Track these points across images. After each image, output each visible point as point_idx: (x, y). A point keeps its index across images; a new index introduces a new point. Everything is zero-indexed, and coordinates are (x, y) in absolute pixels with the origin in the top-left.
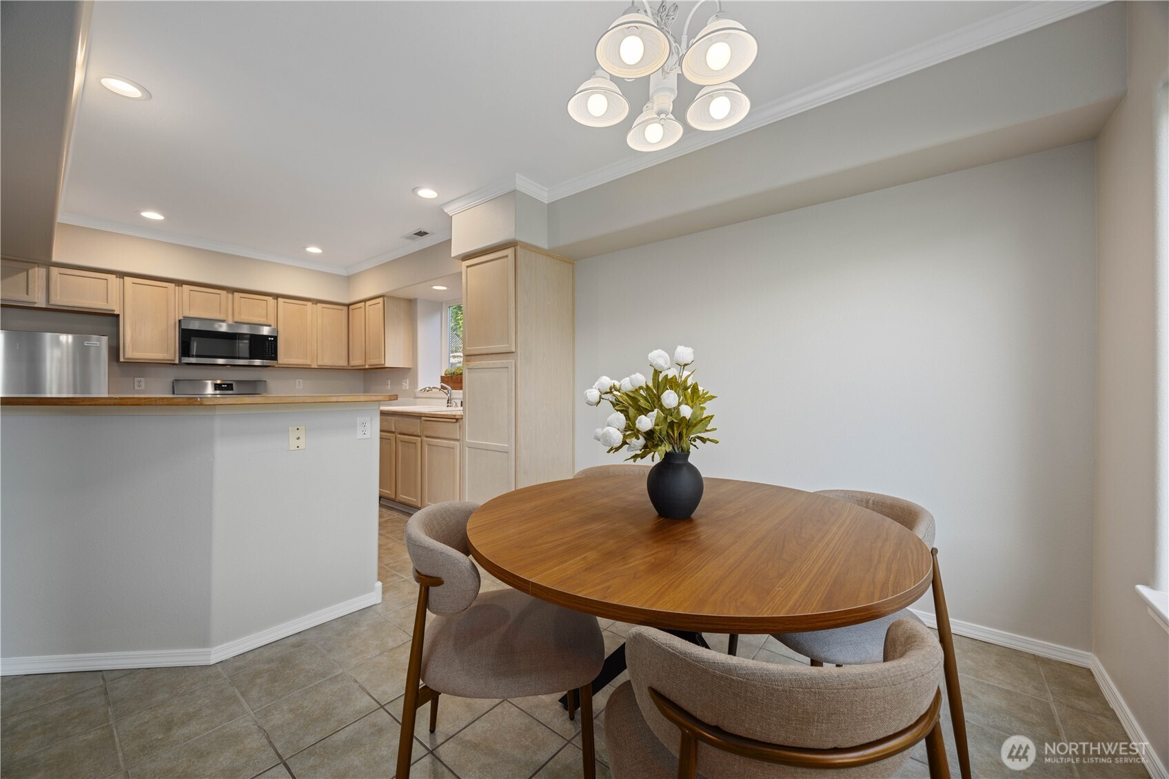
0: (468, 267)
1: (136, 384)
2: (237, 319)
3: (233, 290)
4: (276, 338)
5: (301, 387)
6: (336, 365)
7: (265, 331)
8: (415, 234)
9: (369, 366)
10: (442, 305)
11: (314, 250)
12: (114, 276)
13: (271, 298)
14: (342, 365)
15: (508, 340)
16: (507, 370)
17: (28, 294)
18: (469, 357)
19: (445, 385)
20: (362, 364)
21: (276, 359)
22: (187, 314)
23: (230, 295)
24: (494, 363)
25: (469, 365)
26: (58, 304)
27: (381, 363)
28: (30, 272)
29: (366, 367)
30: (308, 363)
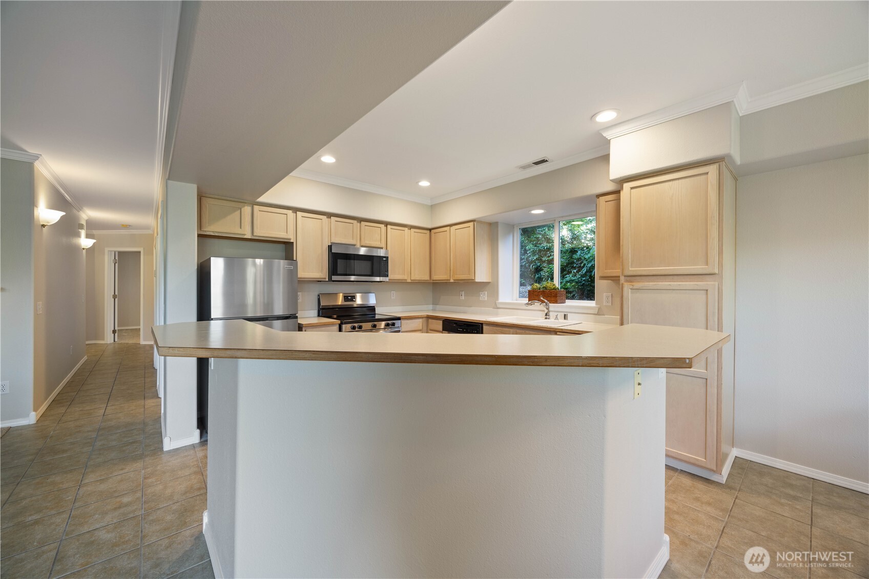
0: (632, 188)
2: (361, 244)
3: (360, 220)
4: (387, 258)
5: (394, 298)
6: (423, 279)
7: (381, 253)
8: (533, 163)
9: (454, 280)
10: (514, 228)
11: (424, 183)
12: (291, 211)
13: (383, 225)
14: (426, 279)
15: (707, 264)
16: (704, 292)
17: (241, 228)
18: (632, 278)
19: (542, 298)
20: (446, 279)
21: (388, 276)
22: (333, 241)
23: (359, 224)
24: (680, 285)
25: (633, 285)
26: (258, 235)
27: (471, 278)
28: (242, 209)
29: (451, 281)
30: (406, 278)
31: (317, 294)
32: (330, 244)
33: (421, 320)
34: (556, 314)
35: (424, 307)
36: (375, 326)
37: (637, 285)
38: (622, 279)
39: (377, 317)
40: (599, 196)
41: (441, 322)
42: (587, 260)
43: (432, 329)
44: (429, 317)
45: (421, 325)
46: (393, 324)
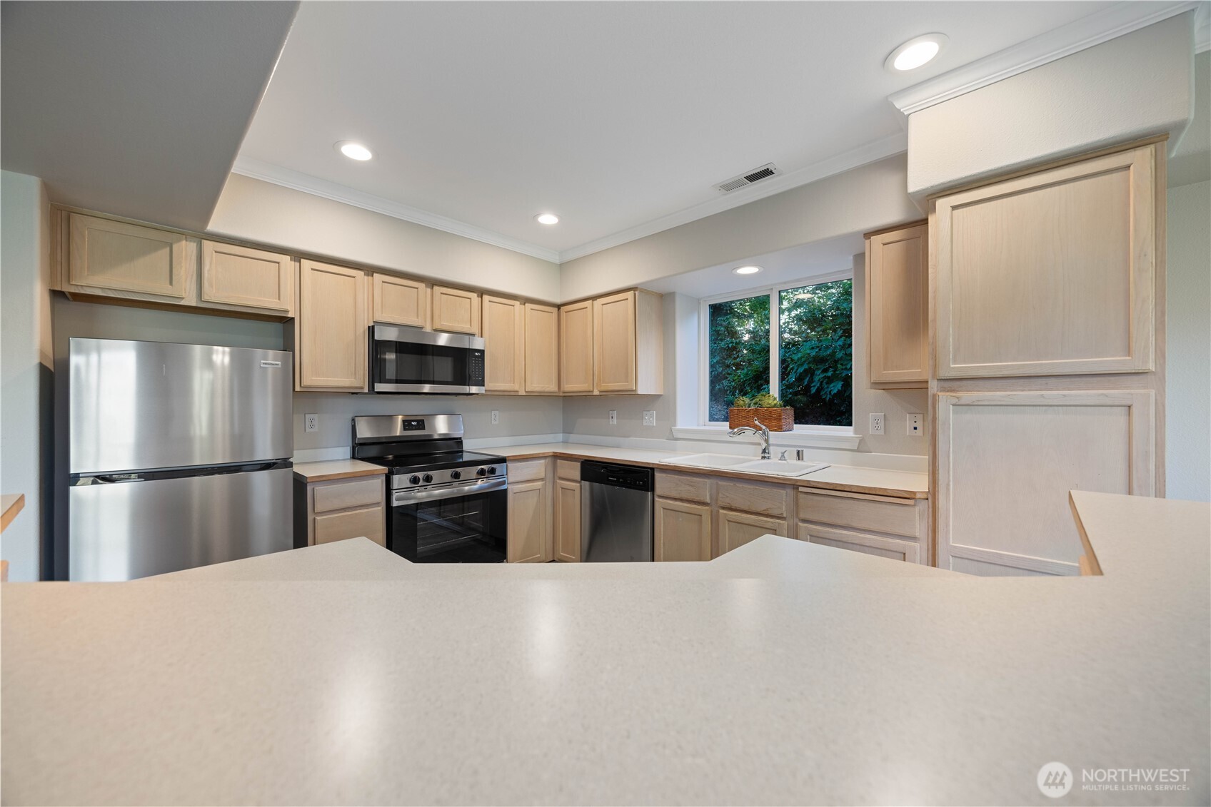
1: (308, 423)
2: (437, 326)
3: (432, 283)
4: (482, 352)
5: (497, 422)
6: (546, 390)
7: (477, 344)
8: (747, 178)
9: (600, 392)
10: (700, 303)
11: (548, 219)
12: (289, 257)
13: (476, 295)
14: (552, 390)
15: (1128, 351)
16: (1124, 410)
17: (171, 283)
18: (954, 382)
19: (757, 422)
20: (587, 389)
21: (484, 386)
22: (379, 318)
23: (429, 290)
24: (1064, 396)
25: (958, 398)
26: (213, 299)
27: (629, 388)
28: (175, 247)
29: (594, 394)
30: (516, 388)
31: (350, 416)
32: (371, 324)
33: (542, 461)
34: (783, 449)
35: (550, 437)
36: (457, 476)
37: (967, 396)
38: (933, 386)
39: (466, 457)
40: (869, 235)
41: (578, 465)
42: (796, 363)
43: (562, 476)
44: (557, 457)
45: (543, 469)
46: (493, 471)
